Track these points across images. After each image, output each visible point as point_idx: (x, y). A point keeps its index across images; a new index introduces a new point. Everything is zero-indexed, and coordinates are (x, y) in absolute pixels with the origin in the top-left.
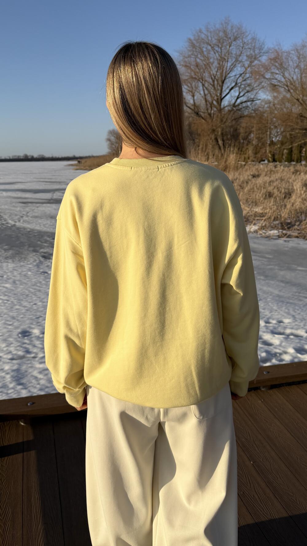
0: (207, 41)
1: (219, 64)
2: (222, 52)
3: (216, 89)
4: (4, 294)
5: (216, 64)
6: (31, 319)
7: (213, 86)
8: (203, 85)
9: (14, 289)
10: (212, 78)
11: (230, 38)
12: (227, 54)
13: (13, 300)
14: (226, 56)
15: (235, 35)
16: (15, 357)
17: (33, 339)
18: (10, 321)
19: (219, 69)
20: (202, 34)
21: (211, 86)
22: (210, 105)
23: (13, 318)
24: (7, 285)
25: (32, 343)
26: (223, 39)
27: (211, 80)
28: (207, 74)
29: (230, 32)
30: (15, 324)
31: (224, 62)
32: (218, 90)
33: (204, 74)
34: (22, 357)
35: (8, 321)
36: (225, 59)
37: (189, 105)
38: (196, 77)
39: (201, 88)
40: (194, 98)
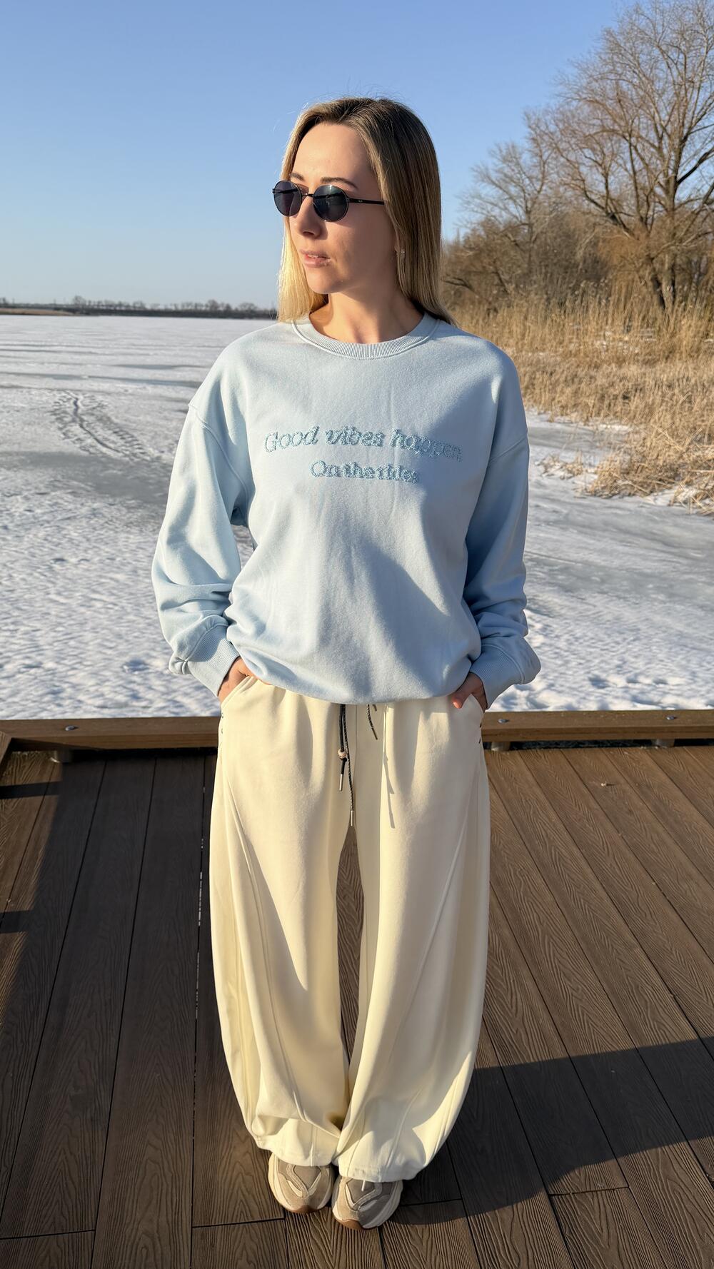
1: (678, 95)
2: (686, 63)
3: (665, 157)
4: (110, 592)
5: (669, 95)
6: (155, 641)
7: (659, 148)
8: (632, 147)
9: (131, 584)
12: (699, 70)
13: (124, 604)
17: (150, 676)
18: (112, 642)
22: (645, 198)
23: (119, 636)
24: (120, 577)
25: (147, 682)
27: (653, 136)
28: (643, 120)
30: (120, 647)
31: (690, 91)
32: (670, 158)
33: (637, 121)
35: (107, 640)
37: (593, 197)
38: (616, 127)
39: (627, 154)
40: (607, 181)
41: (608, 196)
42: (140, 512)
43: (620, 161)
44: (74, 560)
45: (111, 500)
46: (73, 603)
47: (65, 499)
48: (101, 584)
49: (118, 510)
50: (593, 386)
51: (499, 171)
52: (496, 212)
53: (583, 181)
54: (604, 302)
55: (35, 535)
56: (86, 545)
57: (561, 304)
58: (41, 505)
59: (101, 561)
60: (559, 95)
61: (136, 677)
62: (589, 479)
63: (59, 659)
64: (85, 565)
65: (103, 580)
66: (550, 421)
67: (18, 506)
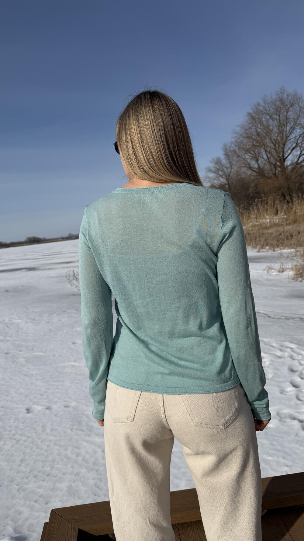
0: (266, 112)
1: (279, 129)
2: (280, 118)
3: (278, 151)
5: (275, 129)
7: (275, 149)
8: (266, 151)
10: (273, 143)
11: (287, 105)
12: (285, 120)
14: (284, 121)
15: (291, 102)
19: (279, 133)
20: (260, 106)
21: (273, 150)
22: (274, 166)
26: (280, 107)
27: (272, 145)
28: (268, 140)
29: (286, 100)
31: (283, 127)
32: (280, 152)
33: (265, 141)
36: (284, 124)
40: (258, 162)
53: (249, 164)
57: (248, 209)
60: (235, 137)
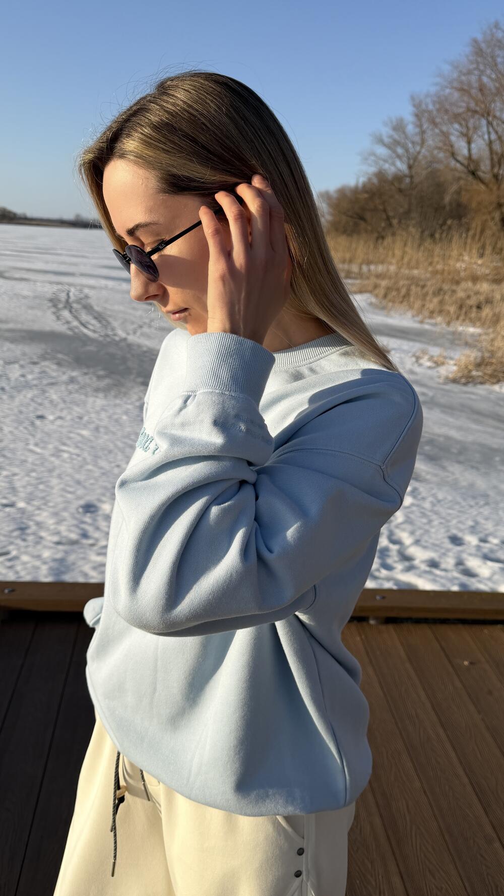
4: (76, 445)
9: (93, 439)
13: (86, 456)
16: (64, 540)
17: (100, 519)
18: (72, 487)
23: (78, 482)
24: (85, 433)
25: (95, 522)
30: (78, 492)
34: (73, 543)
35: (69, 486)
37: (459, 158)
38: (478, 109)
39: (485, 129)
40: (469, 146)
41: (470, 158)
42: (107, 381)
43: (480, 133)
44: (51, 417)
45: (85, 371)
46: (46, 453)
47: (50, 367)
48: (70, 438)
49: (91, 379)
50: (454, 298)
51: (391, 137)
52: (387, 166)
53: (452, 146)
54: (464, 235)
55: (25, 397)
56: (62, 405)
57: (432, 236)
58: (32, 372)
59: (72, 420)
60: (437, 84)
61: (88, 518)
62: (450, 369)
63: (29, 500)
64: (59, 422)
65: (72, 435)
66: (422, 322)
67: (15, 372)
